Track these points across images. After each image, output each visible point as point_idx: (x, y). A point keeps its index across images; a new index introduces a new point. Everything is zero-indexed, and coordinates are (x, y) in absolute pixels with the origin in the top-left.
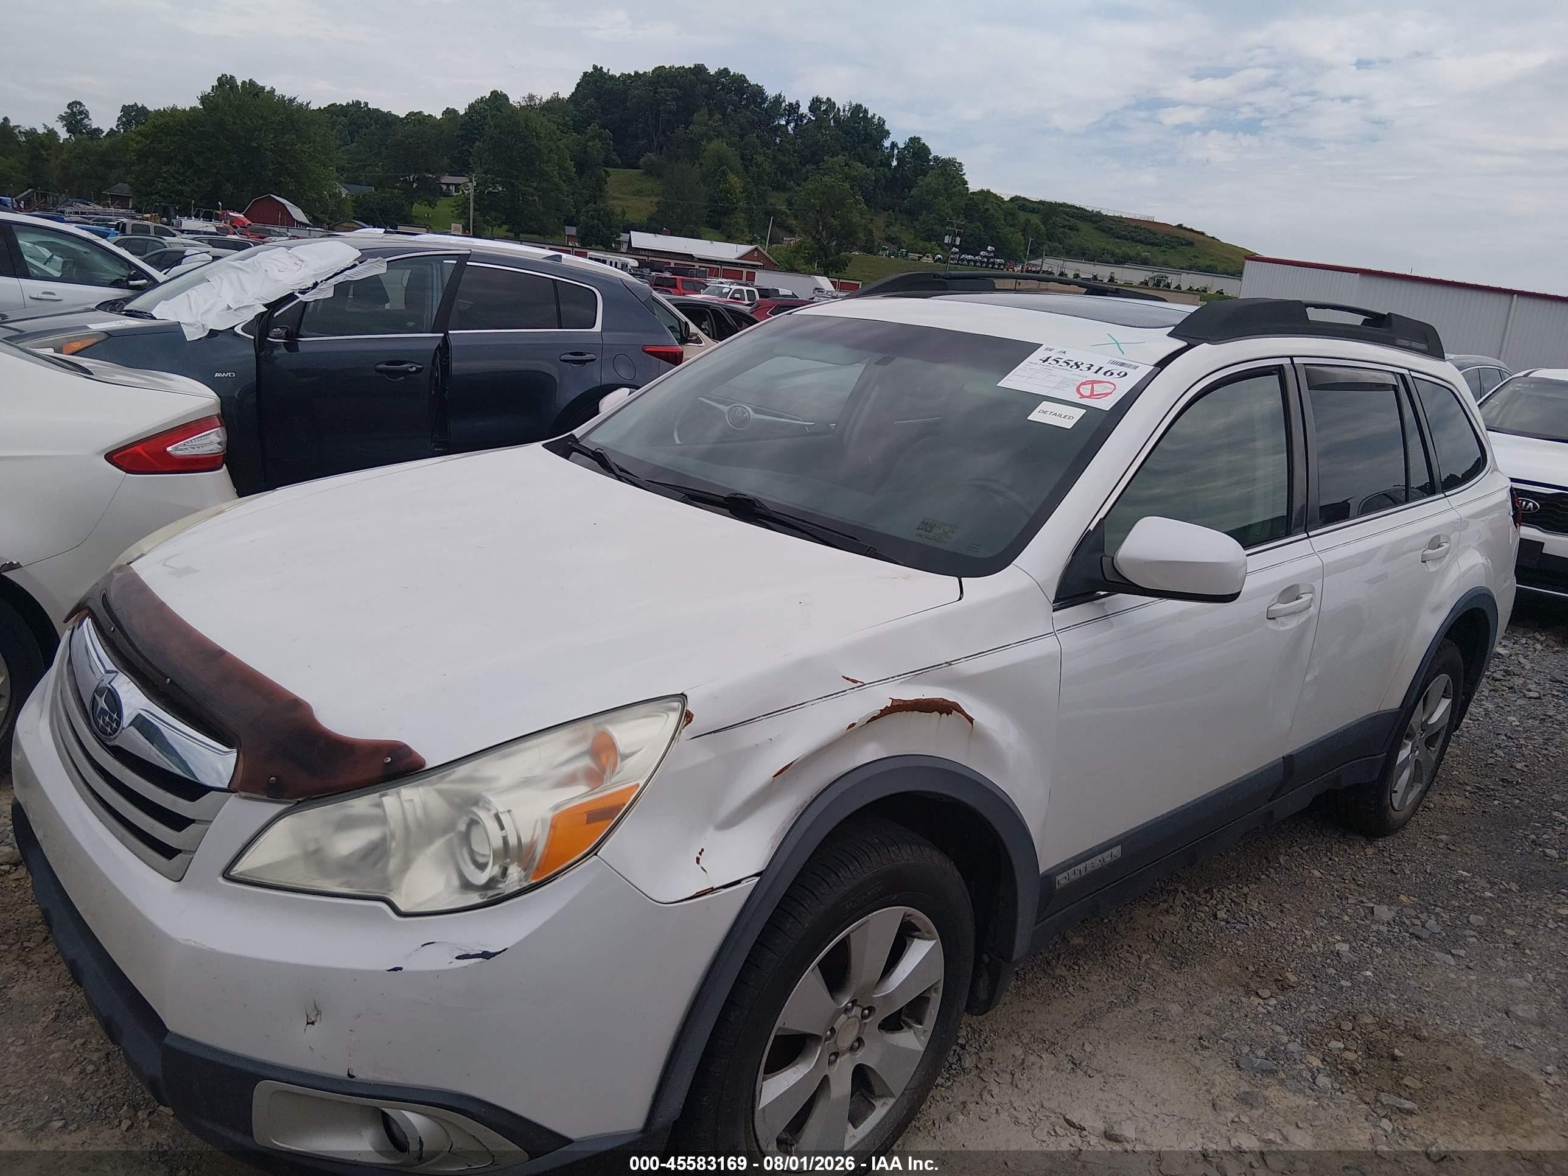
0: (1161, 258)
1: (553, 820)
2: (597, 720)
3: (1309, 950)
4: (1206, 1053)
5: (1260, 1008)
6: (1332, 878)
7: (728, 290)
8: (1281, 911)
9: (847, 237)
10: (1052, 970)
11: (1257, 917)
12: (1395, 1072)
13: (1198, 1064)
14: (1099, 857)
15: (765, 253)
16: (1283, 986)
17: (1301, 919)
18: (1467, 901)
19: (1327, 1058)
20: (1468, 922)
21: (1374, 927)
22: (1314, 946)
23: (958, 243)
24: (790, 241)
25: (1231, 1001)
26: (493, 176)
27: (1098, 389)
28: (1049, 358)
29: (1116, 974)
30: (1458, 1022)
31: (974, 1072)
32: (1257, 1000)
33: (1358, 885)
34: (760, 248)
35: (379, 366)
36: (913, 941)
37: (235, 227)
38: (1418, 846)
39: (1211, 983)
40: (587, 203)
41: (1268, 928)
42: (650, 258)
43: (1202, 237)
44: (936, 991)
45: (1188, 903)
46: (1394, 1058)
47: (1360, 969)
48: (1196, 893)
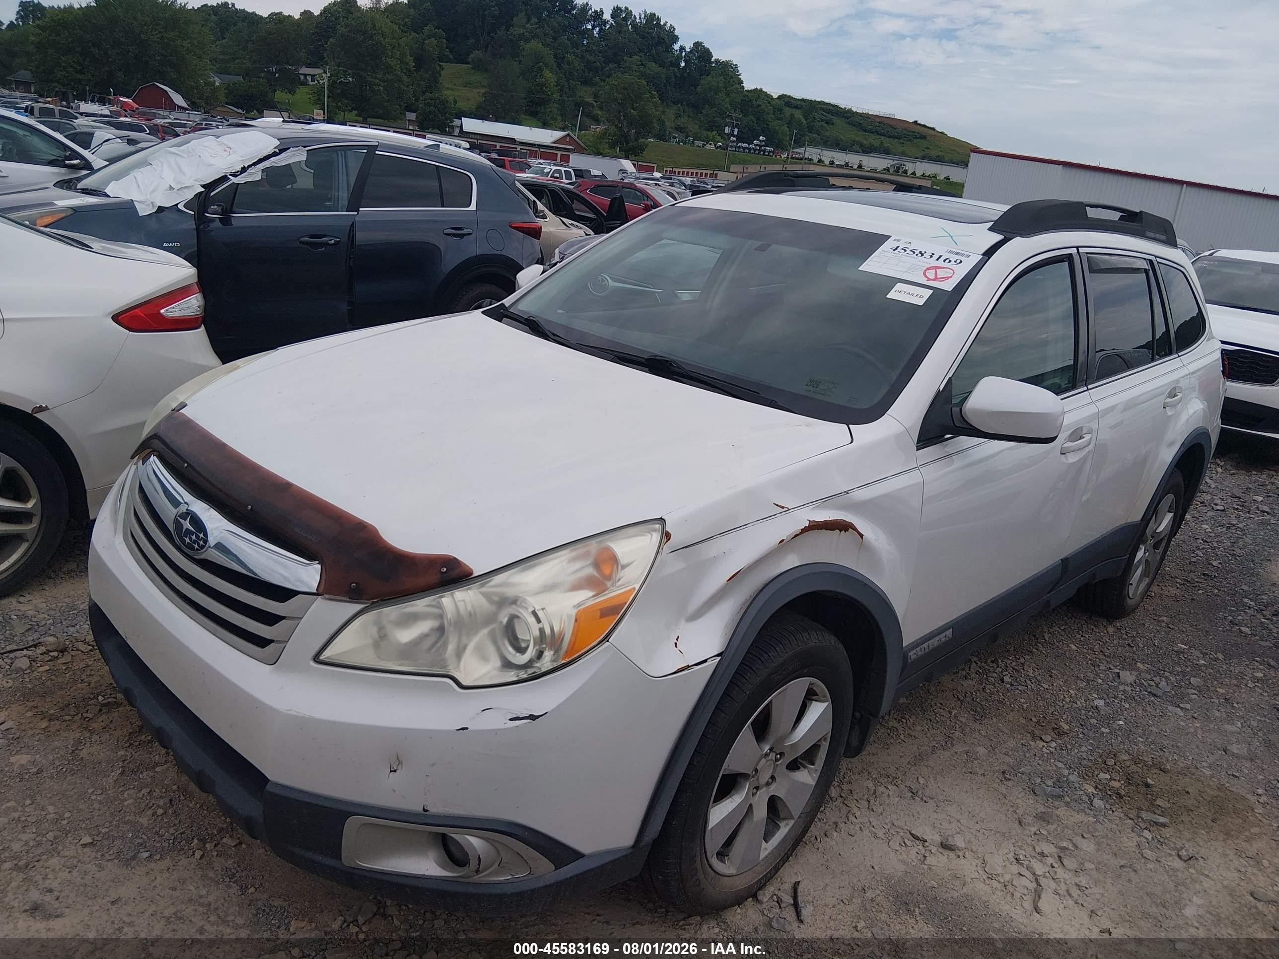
0: (900, 149)
1: (576, 615)
2: (599, 539)
3: (1075, 705)
4: (1010, 784)
5: (1044, 750)
6: (1085, 651)
7: (549, 170)
8: (1051, 676)
9: (644, 126)
10: (886, 723)
11: (1033, 681)
12: (1149, 796)
13: (1004, 791)
14: (937, 638)
15: (575, 138)
16: (1059, 733)
17: (1065, 682)
18: (1187, 668)
19: (1098, 786)
20: (1190, 683)
21: (1121, 688)
22: (1078, 703)
23: (736, 133)
24: (597, 129)
25: (1022, 744)
26: (345, 69)
27: (941, 273)
28: (898, 247)
29: (934, 725)
30: (1190, 758)
31: (840, 800)
32: (1041, 744)
33: (1105, 656)
34: (571, 134)
35: (302, 239)
36: (811, 704)
37: (126, 111)
38: (1147, 625)
39: (1005, 730)
40: (424, 93)
41: (1042, 689)
42: (479, 141)
43: (933, 132)
44: (825, 740)
45: (981, 671)
46: (1147, 786)
47: (1115, 719)
48: (985, 663)
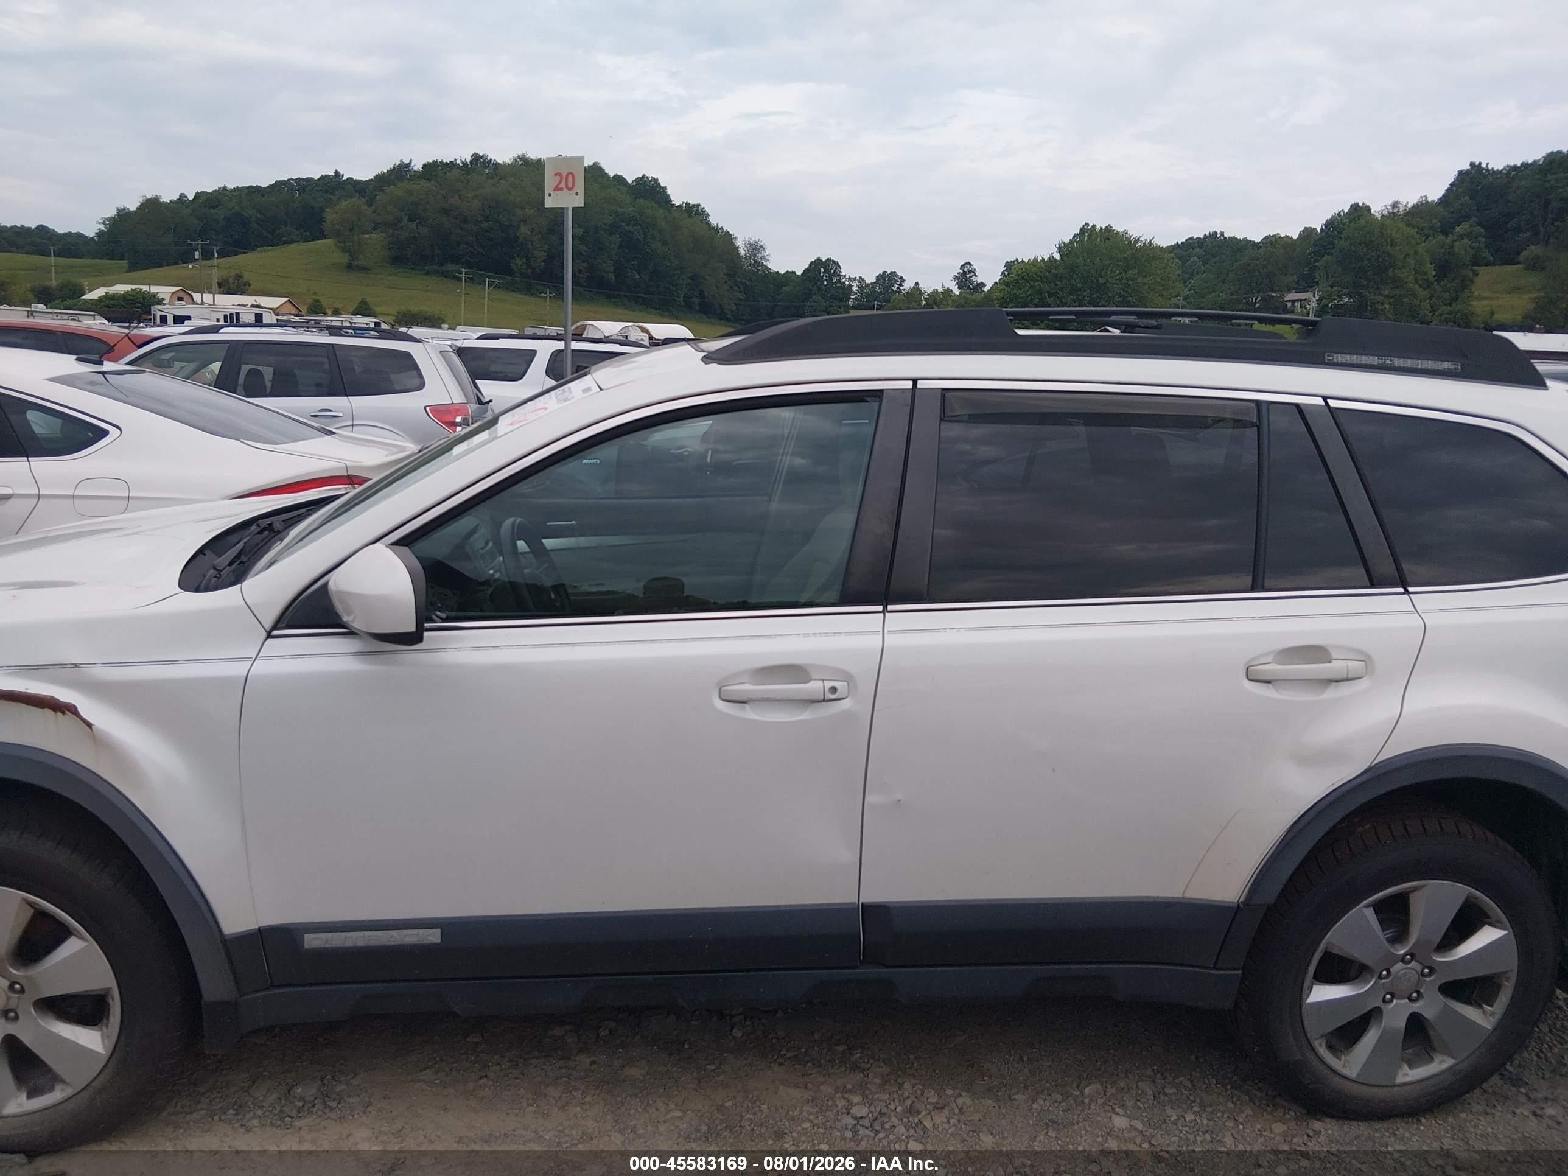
26: (1340, 289)
44: (113, 999)
